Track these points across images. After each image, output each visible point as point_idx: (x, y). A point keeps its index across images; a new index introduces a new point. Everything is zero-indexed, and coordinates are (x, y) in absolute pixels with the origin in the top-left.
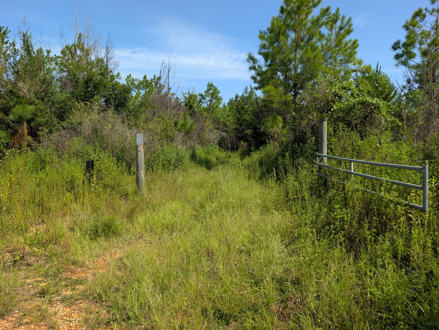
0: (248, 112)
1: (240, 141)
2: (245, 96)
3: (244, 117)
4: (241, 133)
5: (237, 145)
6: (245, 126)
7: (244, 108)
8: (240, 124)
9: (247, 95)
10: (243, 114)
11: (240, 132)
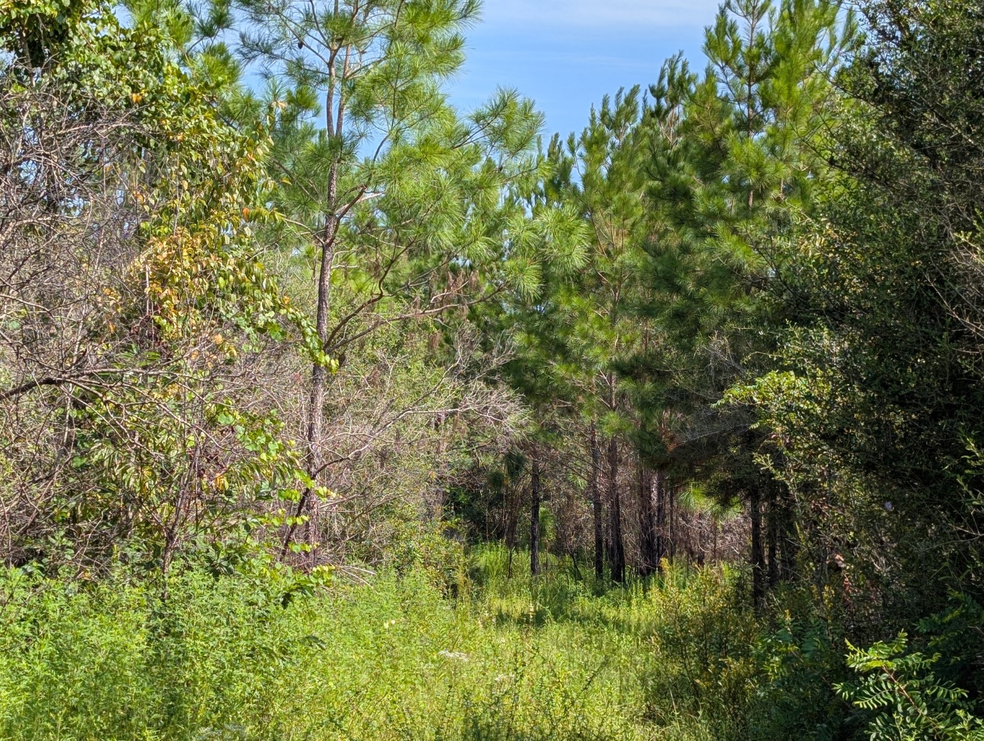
0: (761, 195)
1: (674, 486)
2: (743, 34)
3: (728, 244)
4: (688, 410)
5: (645, 528)
6: (735, 337)
7: (724, 154)
8: (679, 315)
9: (766, 26)
10: (712, 216)
11: (681, 400)
